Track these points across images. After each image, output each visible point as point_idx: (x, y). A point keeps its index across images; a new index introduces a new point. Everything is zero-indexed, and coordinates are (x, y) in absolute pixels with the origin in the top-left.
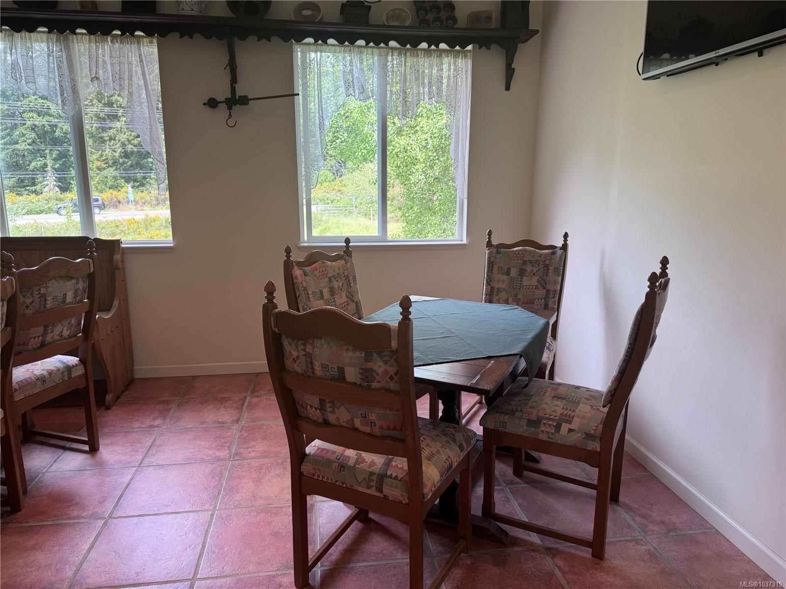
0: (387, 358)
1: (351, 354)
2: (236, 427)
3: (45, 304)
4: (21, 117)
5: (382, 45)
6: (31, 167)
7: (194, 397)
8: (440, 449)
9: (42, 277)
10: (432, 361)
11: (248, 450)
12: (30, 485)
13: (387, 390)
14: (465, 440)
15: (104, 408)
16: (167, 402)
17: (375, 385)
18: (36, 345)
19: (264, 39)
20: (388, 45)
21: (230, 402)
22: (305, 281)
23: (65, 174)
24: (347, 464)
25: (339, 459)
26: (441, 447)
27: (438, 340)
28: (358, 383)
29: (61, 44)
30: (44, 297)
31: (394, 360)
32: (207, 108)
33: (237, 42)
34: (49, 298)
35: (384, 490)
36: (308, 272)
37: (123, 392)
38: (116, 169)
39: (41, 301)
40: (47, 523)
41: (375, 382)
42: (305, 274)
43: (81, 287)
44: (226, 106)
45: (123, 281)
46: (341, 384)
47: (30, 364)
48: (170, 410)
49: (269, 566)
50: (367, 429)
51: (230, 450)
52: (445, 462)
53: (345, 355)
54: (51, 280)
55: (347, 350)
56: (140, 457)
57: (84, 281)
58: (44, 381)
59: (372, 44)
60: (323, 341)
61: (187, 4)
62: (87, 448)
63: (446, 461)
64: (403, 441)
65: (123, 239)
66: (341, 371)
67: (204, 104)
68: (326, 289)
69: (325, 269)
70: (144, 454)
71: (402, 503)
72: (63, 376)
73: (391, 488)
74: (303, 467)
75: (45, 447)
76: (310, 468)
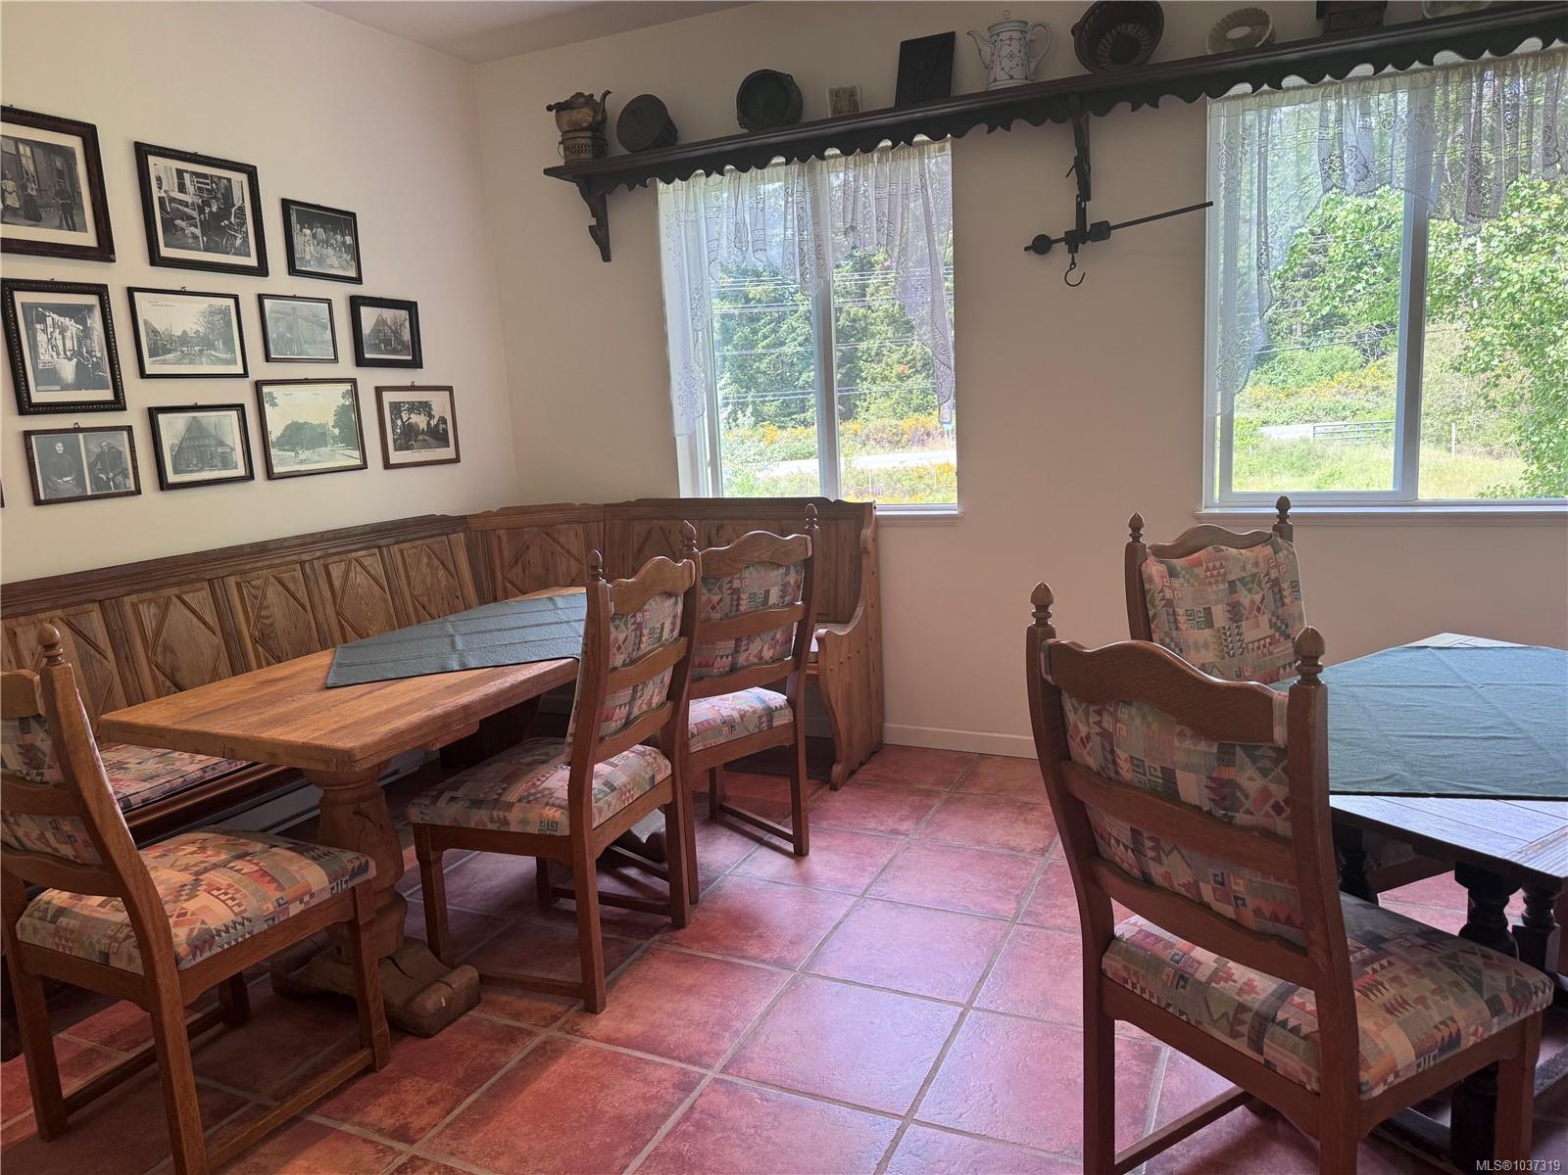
0: (1268, 764)
1: (1188, 744)
2: (1038, 862)
3: (738, 605)
4: (793, 300)
5: (1417, 65)
6: (801, 383)
7: (975, 792)
8: (1428, 994)
9: (734, 562)
10: (1430, 788)
11: (1053, 911)
12: (703, 890)
13: (1267, 834)
14: (1511, 992)
15: (828, 786)
16: (928, 794)
17: (1240, 818)
18: (724, 668)
19: (1146, 105)
20: (1431, 64)
21: (1037, 814)
22: (1170, 588)
23: (848, 391)
24: (1193, 976)
25: (1177, 962)
26: (1433, 992)
27: (1469, 742)
28: (1205, 809)
29: (804, 178)
30: (736, 592)
31: (1282, 769)
32: (1032, 256)
33: (1094, 120)
34: (744, 596)
35: (1265, 1048)
36: (1179, 568)
37: (862, 764)
38: (927, 377)
39: (732, 599)
40: (714, 956)
41: (1241, 811)
42: (1172, 573)
43: (792, 581)
44: (1067, 247)
45: (873, 573)
46: (1167, 804)
47: (718, 697)
48: (930, 810)
49: (1044, 1140)
50: (1229, 911)
51: (1019, 903)
52: (1436, 1027)
53: (1177, 744)
54: (748, 567)
55: (1181, 734)
56: (866, 881)
57: (797, 572)
58: (732, 727)
59: (1390, 69)
60: (1134, 711)
61: (1002, 69)
62: (790, 847)
63: (1441, 1027)
64: (1303, 951)
65: (879, 501)
66: (1169, 775)
67: (1026, 249)
68: (1220, 606)
69: (1221, 564)
70: (873, 877)
71: (1305, 1088)
72: (761, 724)
73: (1281, 1049)
74: (1104, 960)
75: (735, 834)
76: (1119, 966)
